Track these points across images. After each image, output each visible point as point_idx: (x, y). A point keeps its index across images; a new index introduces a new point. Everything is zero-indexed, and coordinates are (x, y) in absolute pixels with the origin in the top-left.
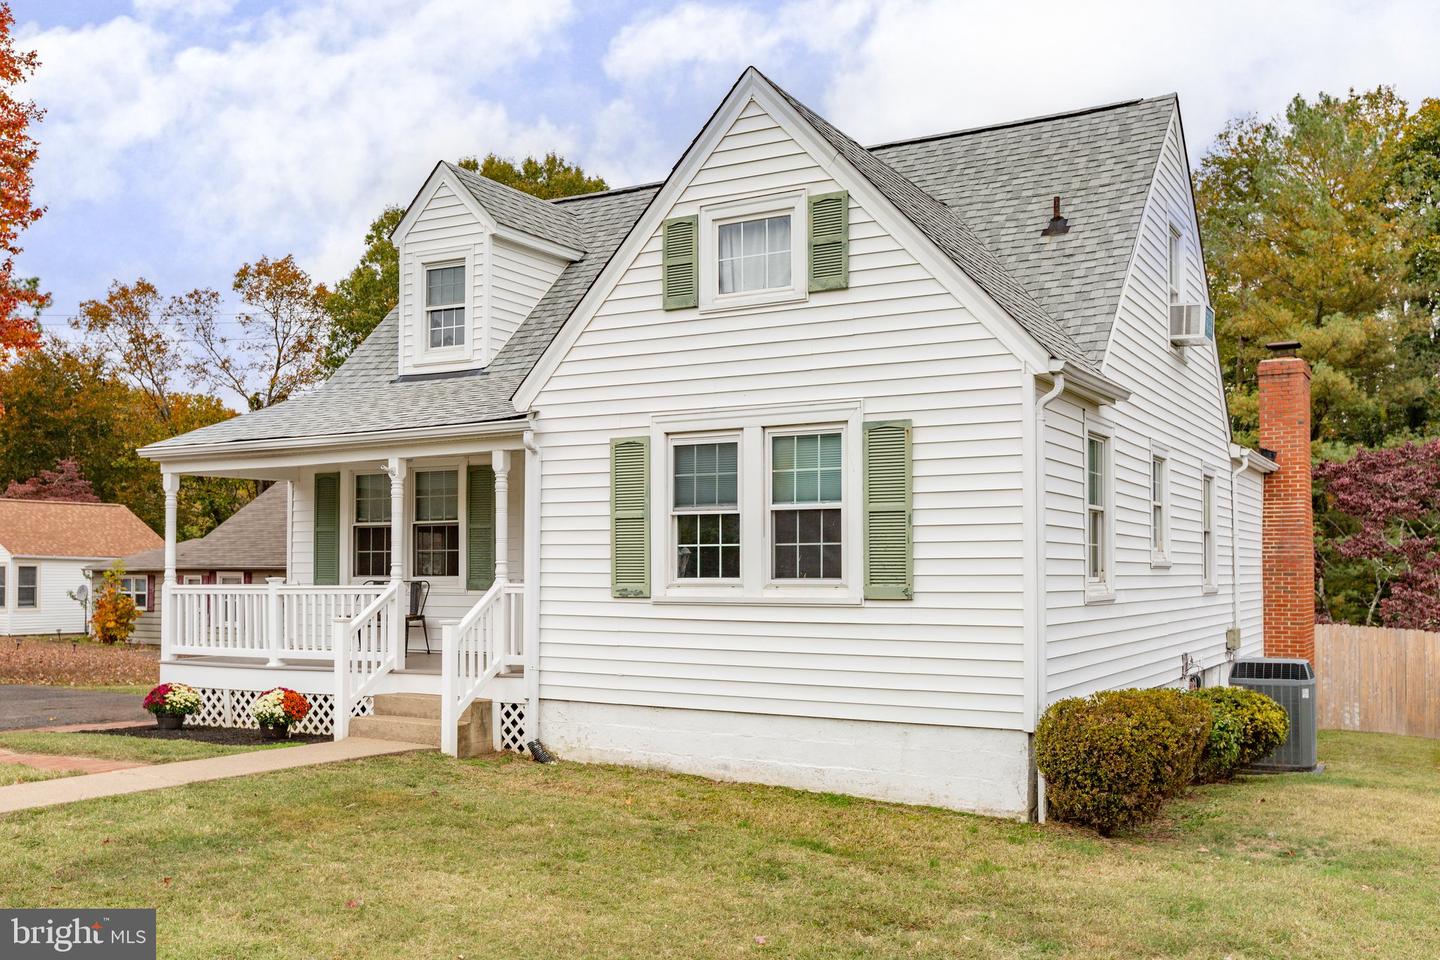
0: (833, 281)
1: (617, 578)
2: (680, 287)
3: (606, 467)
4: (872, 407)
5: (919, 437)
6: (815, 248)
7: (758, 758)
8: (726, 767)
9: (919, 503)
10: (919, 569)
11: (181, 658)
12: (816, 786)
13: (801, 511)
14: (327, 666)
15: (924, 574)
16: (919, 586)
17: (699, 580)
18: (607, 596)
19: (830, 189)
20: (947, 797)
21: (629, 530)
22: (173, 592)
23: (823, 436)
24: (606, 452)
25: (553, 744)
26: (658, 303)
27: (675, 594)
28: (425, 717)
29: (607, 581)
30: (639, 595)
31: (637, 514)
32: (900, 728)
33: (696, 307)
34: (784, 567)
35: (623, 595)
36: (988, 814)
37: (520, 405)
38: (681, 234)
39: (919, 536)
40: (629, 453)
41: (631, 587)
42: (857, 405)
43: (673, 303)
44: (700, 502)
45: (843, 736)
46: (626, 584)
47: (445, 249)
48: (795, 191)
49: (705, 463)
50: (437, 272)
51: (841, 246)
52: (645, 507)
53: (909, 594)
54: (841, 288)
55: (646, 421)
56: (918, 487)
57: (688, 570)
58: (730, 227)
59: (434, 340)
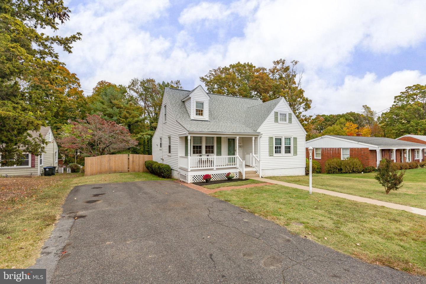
2: (276, 120)
3: (268, 140)
4: (294, 136)
5: (297, 139)
6: (289, 118)
7: (283, 173)
8: (280, 175)
9: (298, 146)
10: (298, 152)
11: (192, 171)
12: (289, 176)
13: (287, 146)
17: (279, 154)
18: (268, 156)
19: (290, 112)
20: (299, 174)
21: (271, 148)
22: (191, 158)
24: (268, 138)
26: (274, 121)
27: (276, 156)
28: (249, 174)
29: (268, 154)
30: (272, 156)
32: (295, 168)
33: (278, 122)
34: (285, 152)
35: (271, 156)
36: (302, 175)
37: (258, 131)
38: (276, 113)
39: (298, 149)
40: (271, 138)
41: (272, 155)
43: (276, 121)
44: (277, 145)
45: (291, 170)
46: (271, 155)
47: (200, 100)
48: (287, 112)
49: (278, 141)
50: (197, 103)
51: (291, 118)
52: (273, 145)
53: (297, 155)
54: (291, 123)
55: (272, 135)
56: (298, 144)
57: (276, 153)
58: (281, 114)
59: (197, 114)
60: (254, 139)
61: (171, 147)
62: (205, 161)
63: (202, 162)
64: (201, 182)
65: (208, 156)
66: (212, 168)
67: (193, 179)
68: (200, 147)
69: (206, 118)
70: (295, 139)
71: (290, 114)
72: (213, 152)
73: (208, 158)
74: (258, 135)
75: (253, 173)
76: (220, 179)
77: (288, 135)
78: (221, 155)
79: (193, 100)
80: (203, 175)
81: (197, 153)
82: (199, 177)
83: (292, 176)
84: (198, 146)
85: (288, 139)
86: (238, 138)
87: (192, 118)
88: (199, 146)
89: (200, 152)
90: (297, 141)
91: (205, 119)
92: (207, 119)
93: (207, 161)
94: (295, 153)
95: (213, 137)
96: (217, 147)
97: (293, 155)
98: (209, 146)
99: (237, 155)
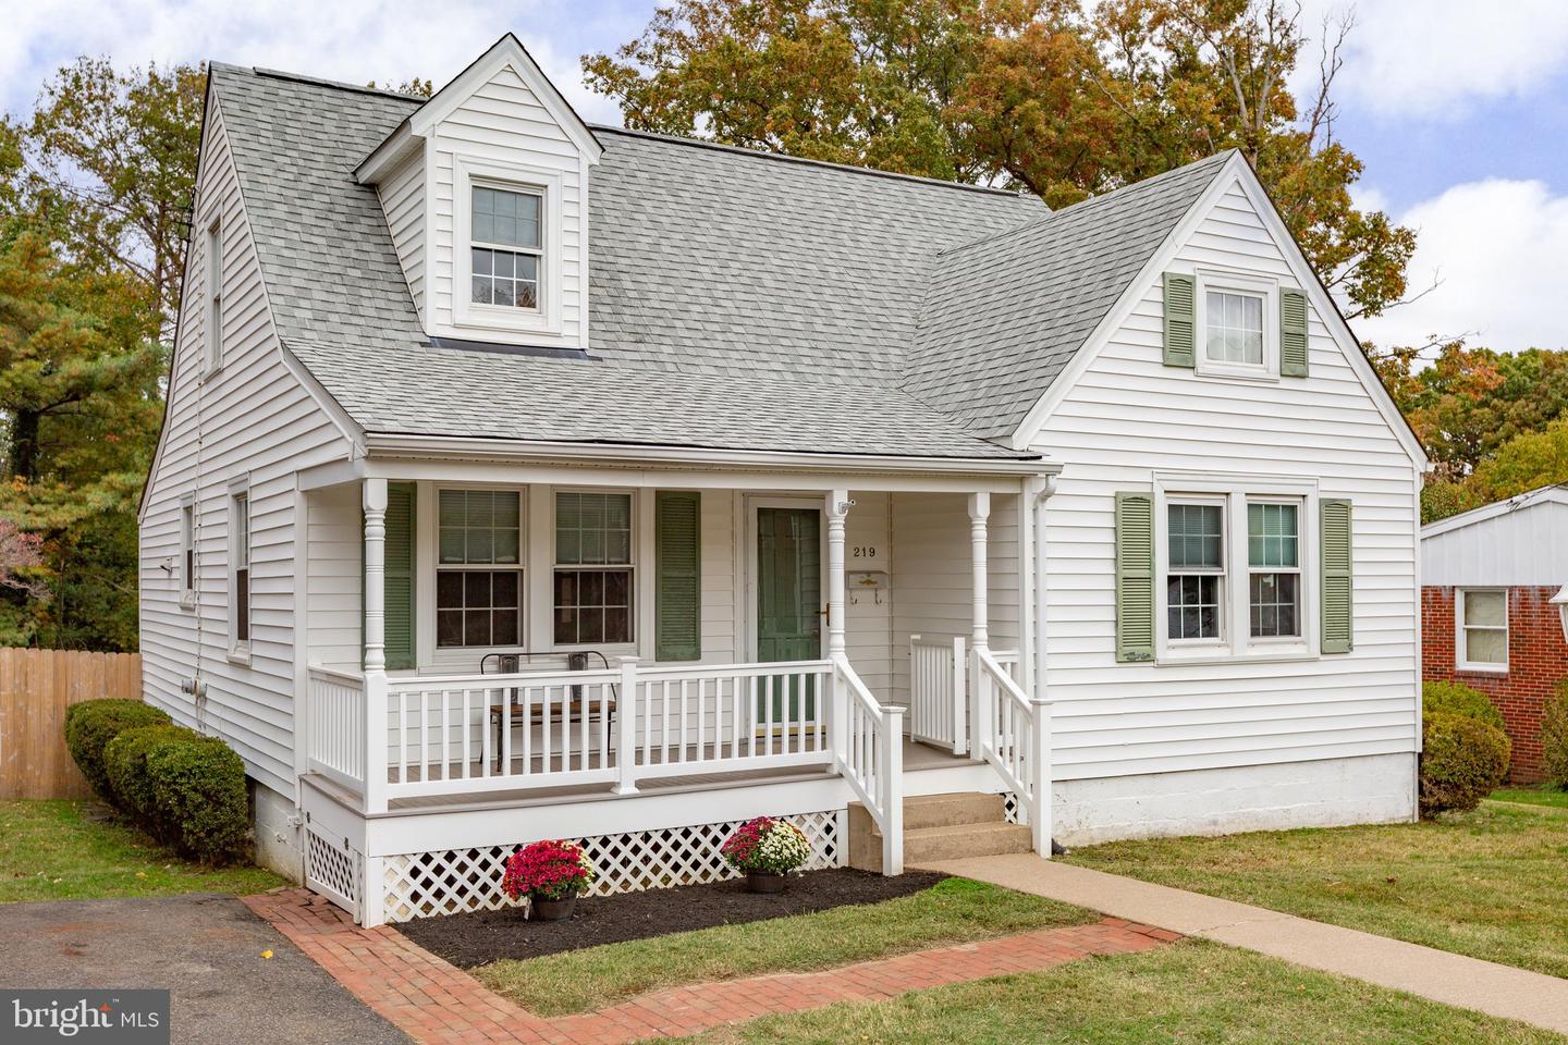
0: (1299, 369)
1: (1124, 641)
2: (1179, 345)
3: (1109, 522)
4: (1325, 485)
5: (1355, 515)
6: (1286, 336)
7: (1241, 808)
8: (1215, 823)
9: (1356, 570)
10: (1356, 626)
11: (400, 809)
12: (1284, 826)
13: (1268, 576)
15: (1359, 631)
16: (1356, 639)
18: (1110, 661)
19: (1291, 285)
20: (1368, 814)
21: (1131, 590)
22: (392, 690)
23: (1266, 506)
24: (1109, 506)
26: (1158, 357)
27: (1172, 657)
28: (947, 823)
29: (1111, 645)
30: (1147, 658)
31: (1145, 573)
32: (1339, 763)
33: (1193, 368)
34: (1257, 625)
35: (1132, 659)
36: (1392, 823)
37: (1022, 441)
38: (1179, 290)
39: (1356, 598)
40: (1133, 507)
41: (1141, 650)
42: (1315, 482)
43: (1173, 358)
44: (1187, 561)
45: (1301, 776)
46: (1133, 648)
47: (510, 162)
48: (1265, 277)
49: (1198, 526)
50: (486, 190)
51: (1303, 337)
52: (1151, 566)
53: (1350, 647)
54: (1303, 377)
55: (1145, 476)
56: (1356, 556)
57: (1174, 633)
58: (1215, 295)
59: (482, 294)
60: (982, 508)
61: (253, 588)
62: (556, 711)
63: (527, 718)
64: (486, 917)
65: (577, 662)
66: (603, 774)
67: (416, 885)
68: (509, 586)
69: (568, 330)
70: (1337, 512)
71: (1294, 302)
72: (620, 630)
73: (576, 690)
74: (1021, 479)
75: (976, 820)
76: (676, 878)
77: (1276, 475)
78: (696, 656)
79: (445, 161)
80: (517, 848)
81: (477, 640)
82: (474, 866)
83: (1310, 831)
84: (485, 575)
85: (1277, 514)
86: (840, 498)
87: (436, 322)
88: (498, 575)
89: (509, 631)
90: (1356, 528)
91: (558, 336)
92: (576, 335)
93: (576, 708)
94: (1338, 634)
95: (625, 500)
96: (662, 581)
97: (1316, 652)
98: (586, 576)
99: (837, 656)
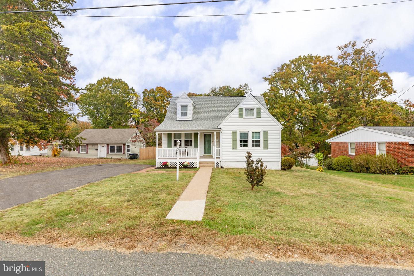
0: (260, 117)
1: (233, 147)
2: (241, 115)
3: (231, 135)
4: (264, 130)
5: (269, 133)
6: (257, 113)
9: (269, 140)
10: (269, 146)
11: (159, 158)
13: (255, 140)
14: (196, 158)
15: (269, 147)
16: (269, 148)
17: (242, 147)
18: (231, 149)
19: (258, 107)
20: (272, 169)
21: (234, 142)
22: (158, 149)
24: (231, 133)
25: (223, 166)
26: (238, 117)
27: (240, 149)
29: (231, 148)
30: (236, 149)
31: (235, 140)
32: (267, 162)
33: (243, 118)
34: (253, 146)
35: (234, 149)
36: (276, 170)
37: (219, 127)
38: (241, 110)
39: (269, 143)
40: (234, 133)
42: (262, 129)
43: (240, 117)
44: (243, 139)
47: (184, 104)
48: (255, 107)
49: (244, 135)
50: (182, 107)
51: (260, 113)
52: (237, 139)
53: (268, 149)
55: (236, 130)
56: (269, 138)
58: (246, 110)
59: (182, 116)
60: (215, 134)
65: (186, 148)
67: (160, 165)
69: (190, 118)
70: (266, 133)
71: (259, 109)
74: (220, 131)
77: (256, 129)
79: (178, 105)
85: (256, 133)
86: (199, 133)
87: (178, 119)
90: (269, 135)
94: (266, 146)
95: (191, 133)
96: (194, 141)
97: (262, 149)
98: (188, 140)
99: (199, 148)
